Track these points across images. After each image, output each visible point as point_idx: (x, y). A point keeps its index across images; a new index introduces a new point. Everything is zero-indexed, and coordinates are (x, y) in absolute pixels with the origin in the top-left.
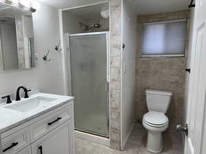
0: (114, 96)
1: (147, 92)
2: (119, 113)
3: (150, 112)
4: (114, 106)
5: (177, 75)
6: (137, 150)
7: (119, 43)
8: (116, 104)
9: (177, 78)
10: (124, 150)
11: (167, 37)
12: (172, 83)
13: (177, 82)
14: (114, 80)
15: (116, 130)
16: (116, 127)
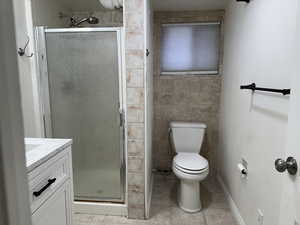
0: (133, 133)
1: (174, 125)
2: (143, 160)
3: (180, 154)
4: (134, 150)
5: (210, 99)
6: (168, 213)
7: (141, 48)
8: (137, 147)
9: (209, 103)
10: (150, 217)
11: (195, 45)
12: (203, 111)
13: (210, 108)
14: (132, 107)
15: (136, 189)
16: (138, 183)
